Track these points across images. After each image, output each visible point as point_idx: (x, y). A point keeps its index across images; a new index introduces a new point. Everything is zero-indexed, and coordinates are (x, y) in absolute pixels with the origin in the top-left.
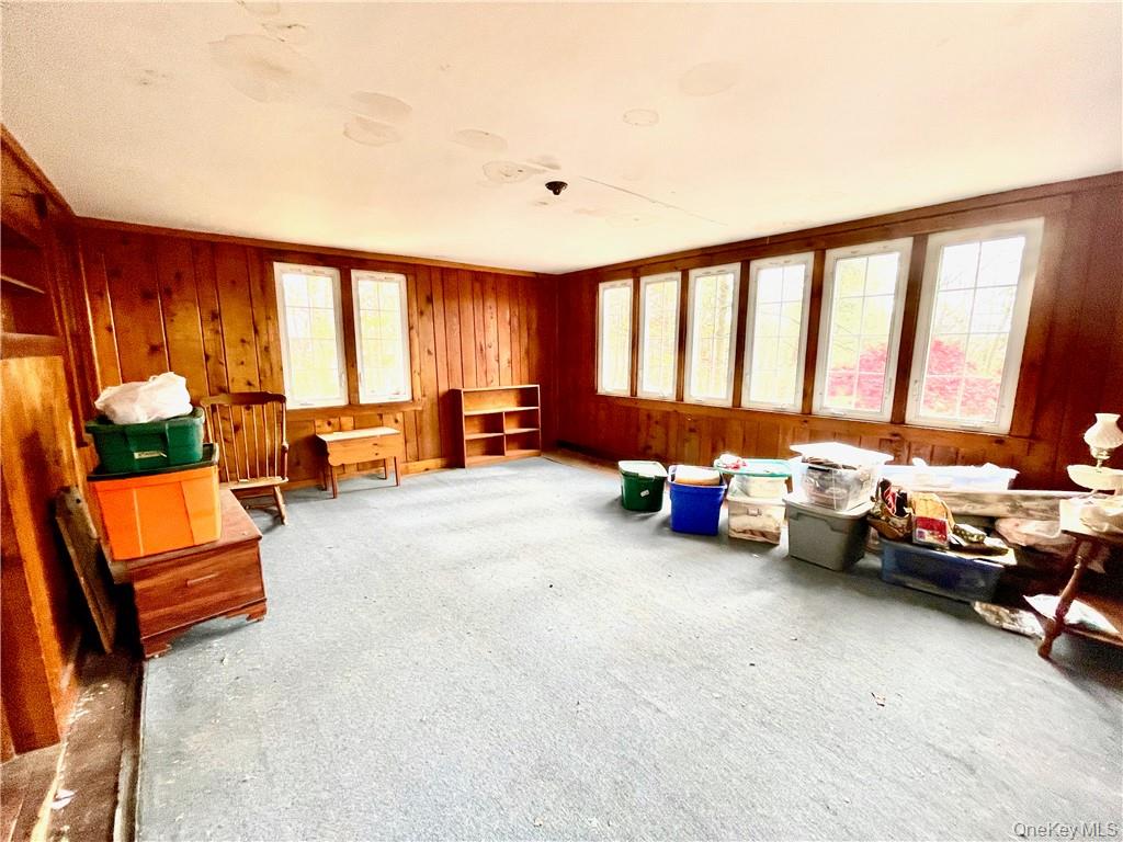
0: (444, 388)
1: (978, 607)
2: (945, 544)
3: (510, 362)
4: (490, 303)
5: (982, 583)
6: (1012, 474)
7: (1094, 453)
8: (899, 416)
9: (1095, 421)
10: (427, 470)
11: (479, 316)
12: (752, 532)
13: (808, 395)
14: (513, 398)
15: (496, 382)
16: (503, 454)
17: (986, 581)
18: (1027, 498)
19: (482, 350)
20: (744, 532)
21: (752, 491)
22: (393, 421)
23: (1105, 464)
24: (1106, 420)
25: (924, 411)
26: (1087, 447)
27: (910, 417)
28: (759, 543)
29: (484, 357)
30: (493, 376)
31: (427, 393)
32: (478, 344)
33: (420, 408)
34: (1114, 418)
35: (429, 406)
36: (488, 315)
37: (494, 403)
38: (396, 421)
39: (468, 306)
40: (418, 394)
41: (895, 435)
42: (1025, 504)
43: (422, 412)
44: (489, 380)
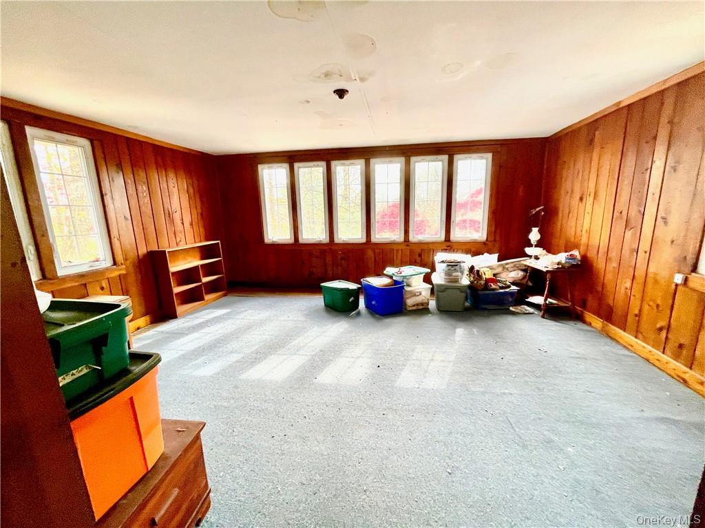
0: (143, 250)
1: (511, 308)
2: (498, 287)
3: (191, 224)
4: (171, 175)
5: (510, 299)
6: (496, 256)
7: (532, 242)
8: (448, 239)
9: (531, 230)
10: (139, 328)
11: (164, 185)
12: (417, 305)
13: (406, 232)
14: (198, 255)
15: (183, 242)
16: (203, 299)
17: (512, 298)
18: (507, 264)
19: (169, 214)
20: (414, 306)
21: (413, 284)
22: (98, 288)
23: (536, 246)
24: (535, 230)
25: (458, 235)
26: (530, 240)
27: (452, 238)
28: (422, 310)
29: (172, 221)
30: (180, 236)
31: (128, 257)
32: (166, 209)
33: (124, 272)
34: (537, 229)
35: (132, 270)
36: (171, 185)
37: (185, 258)
38: (102, 288)
39: (154, 176)
40: (120, 258)
41: (448, 246)
42: (507, 266)
43: (125, 276)
44: (178, 240)
